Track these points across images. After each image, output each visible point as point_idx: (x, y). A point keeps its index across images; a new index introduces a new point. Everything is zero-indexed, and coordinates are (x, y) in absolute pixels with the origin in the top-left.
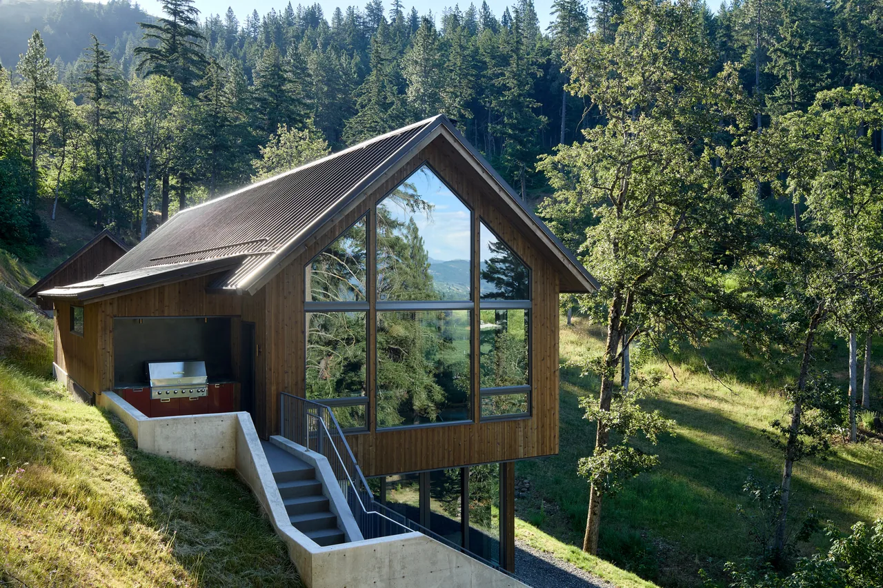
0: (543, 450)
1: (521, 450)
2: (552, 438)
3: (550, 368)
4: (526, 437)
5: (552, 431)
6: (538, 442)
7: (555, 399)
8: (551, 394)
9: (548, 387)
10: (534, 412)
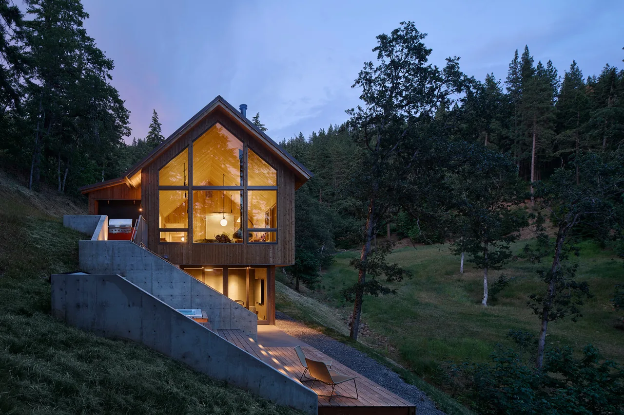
0: (284, 262)
1: (271, 260)
2: (290, 255)
3: (289, 220)
4: (274, 253)
5: (290, 252)
6: (281, 257)
7: (292, 236)
8: (289, 233)
9: (288, 229)
10: (279, 241)
